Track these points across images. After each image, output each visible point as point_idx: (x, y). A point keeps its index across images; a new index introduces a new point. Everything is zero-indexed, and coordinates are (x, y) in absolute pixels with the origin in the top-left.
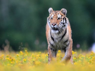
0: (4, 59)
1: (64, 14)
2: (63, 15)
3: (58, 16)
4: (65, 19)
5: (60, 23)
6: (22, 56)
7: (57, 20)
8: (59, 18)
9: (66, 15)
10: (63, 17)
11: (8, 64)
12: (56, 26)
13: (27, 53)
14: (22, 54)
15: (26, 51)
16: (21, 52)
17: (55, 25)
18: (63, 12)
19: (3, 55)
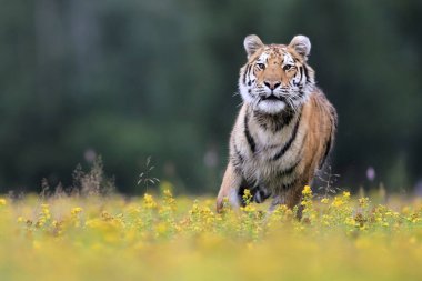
0: (82, 224)
1: (302, 54)
2: (299, 57)
3: (285, 58)
4: (306, 71)
5: (292, 82)
6: (150, 213)
7: (281, 71)
8: (287, 67)
9: (306, 59)
10: (298, 65)
11: (97, 246)
12: (278, 88)
13: (172, 200)
14: (150, 205)
15: (167, 191)
16: (147, 197)
17: (277, 85)
18: (300, 49)
19: (77, 209)
